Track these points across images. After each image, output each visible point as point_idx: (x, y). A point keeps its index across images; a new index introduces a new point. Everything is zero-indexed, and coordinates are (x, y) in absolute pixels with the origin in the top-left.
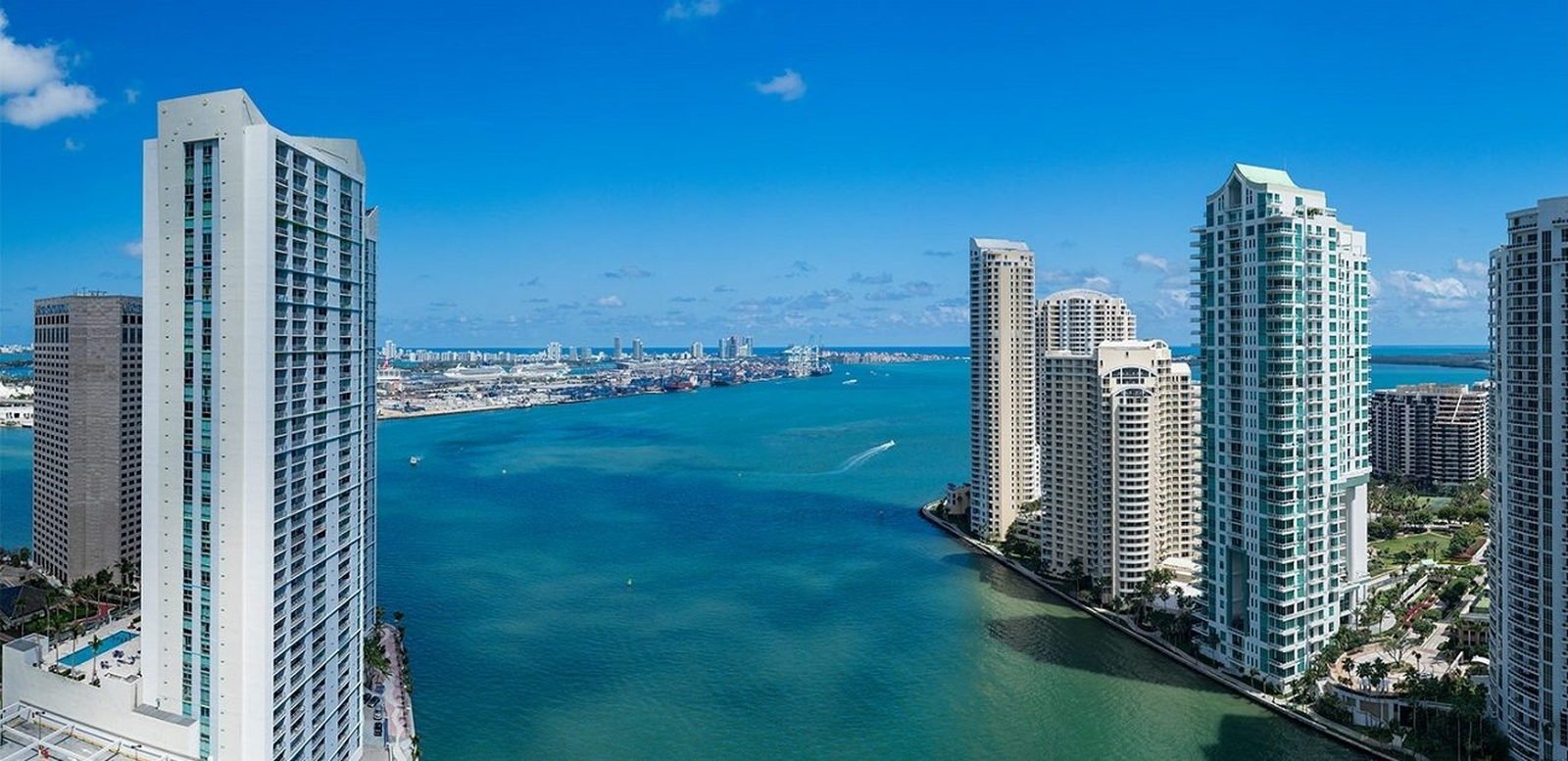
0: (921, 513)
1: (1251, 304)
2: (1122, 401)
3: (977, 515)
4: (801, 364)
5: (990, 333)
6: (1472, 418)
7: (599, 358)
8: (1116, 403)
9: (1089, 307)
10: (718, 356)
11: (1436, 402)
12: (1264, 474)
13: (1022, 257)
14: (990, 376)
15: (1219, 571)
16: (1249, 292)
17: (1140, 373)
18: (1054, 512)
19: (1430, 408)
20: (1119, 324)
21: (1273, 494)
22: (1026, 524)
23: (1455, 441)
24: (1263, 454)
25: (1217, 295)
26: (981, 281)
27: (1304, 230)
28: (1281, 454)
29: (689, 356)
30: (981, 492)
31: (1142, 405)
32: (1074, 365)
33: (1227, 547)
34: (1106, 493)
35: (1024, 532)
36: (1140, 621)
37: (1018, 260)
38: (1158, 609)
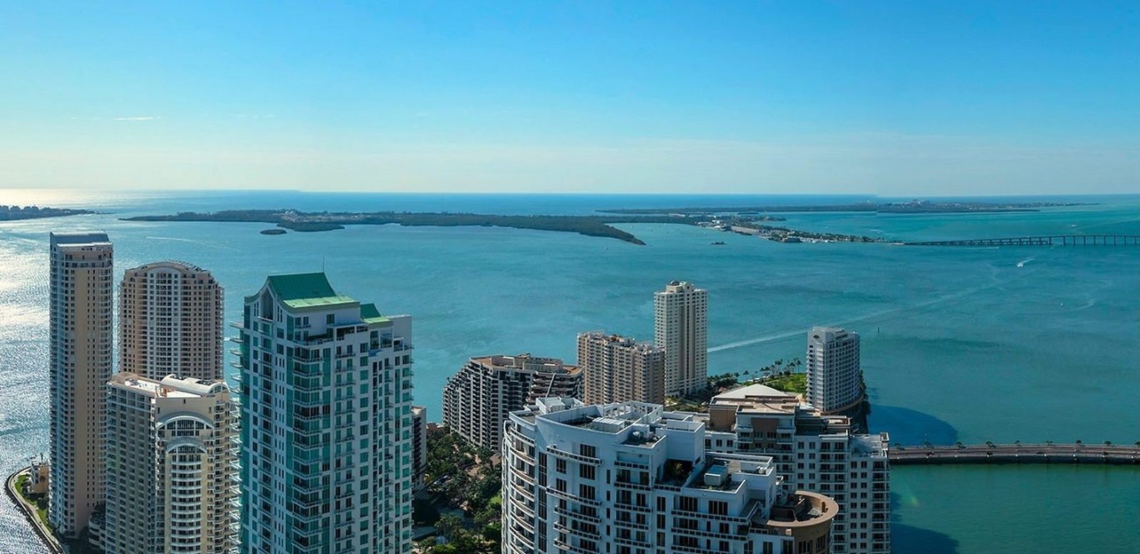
1: (280, 420)
2: (174, 458)
8: (168, 460)
9: (176, 282)
11: (529, 379)
13: (100, 257)
16: (279, 410)
17: (195, 426)
19: (523, 385)
20: (207, 304)
25: (252, 400)
26: (59, 279)
27: (334, 354)
31: (195, 463)
32: (137, 399)
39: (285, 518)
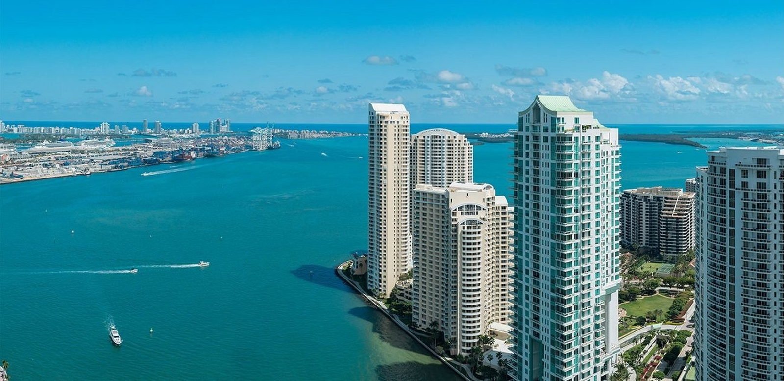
0: (336, 271)
1: (546, 184)
2: (464, 228)
3: (371, 280)
4: (261, 140)
5: (381, 166)
6: (685, 213)
7: (133, 132)
8: (460, 229)
9: (444, 141)
10: (209, 132)
11: (662, 200)
12: (554, 295)
13: (402, 117)
14: (381, 193)
15: (524, 350)
16: (545, 177)
17: (476, 208)
18: (421, 280)
19: (659, 204)
20: (463, 155)
21: (559, 309)
22: (402, 290)
23: (674, 228)
24: (553, 282)
25: (525, 176)
26: (376, 132)
27: (580, 140)
28: (564, 284)
29: (190, 131)
30: (374, 265)
31: (477, 231)
32: (434, 198)
33: (530, 336)
34: (453, 285)
35: (402, 295)
36: (475, 371)
37: (399, 119)
38: (486, 365)
39: (550, 245)
